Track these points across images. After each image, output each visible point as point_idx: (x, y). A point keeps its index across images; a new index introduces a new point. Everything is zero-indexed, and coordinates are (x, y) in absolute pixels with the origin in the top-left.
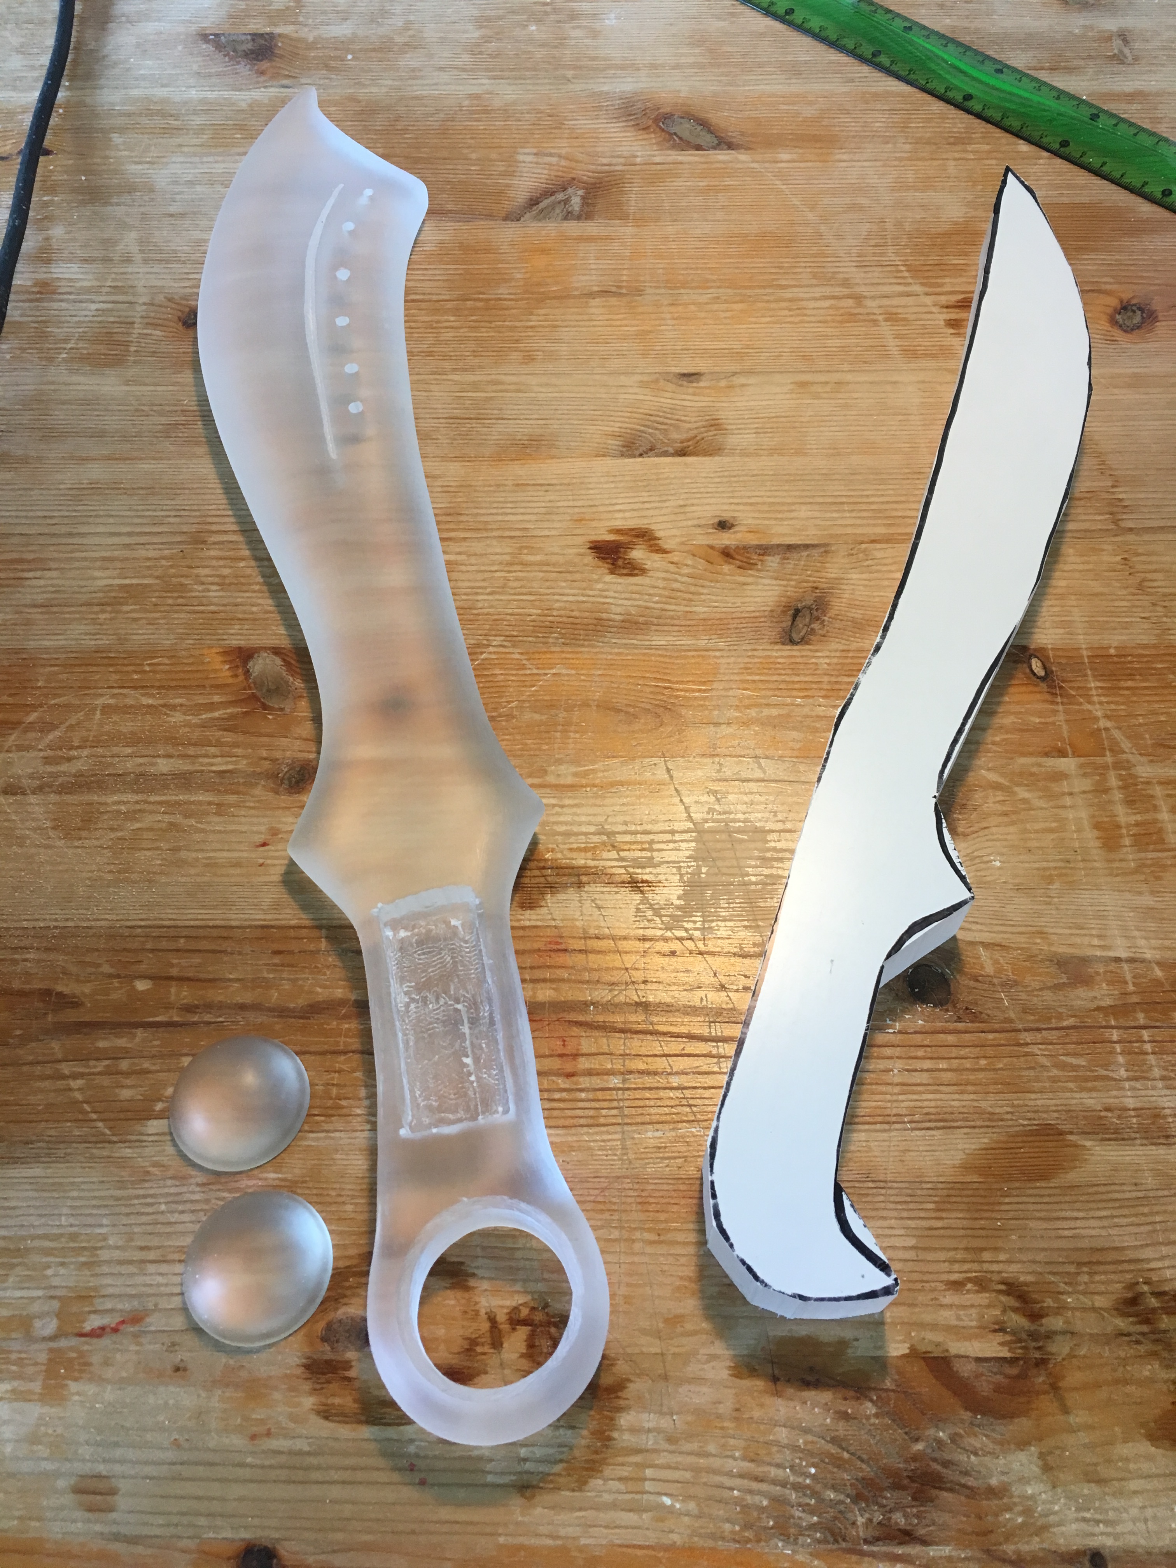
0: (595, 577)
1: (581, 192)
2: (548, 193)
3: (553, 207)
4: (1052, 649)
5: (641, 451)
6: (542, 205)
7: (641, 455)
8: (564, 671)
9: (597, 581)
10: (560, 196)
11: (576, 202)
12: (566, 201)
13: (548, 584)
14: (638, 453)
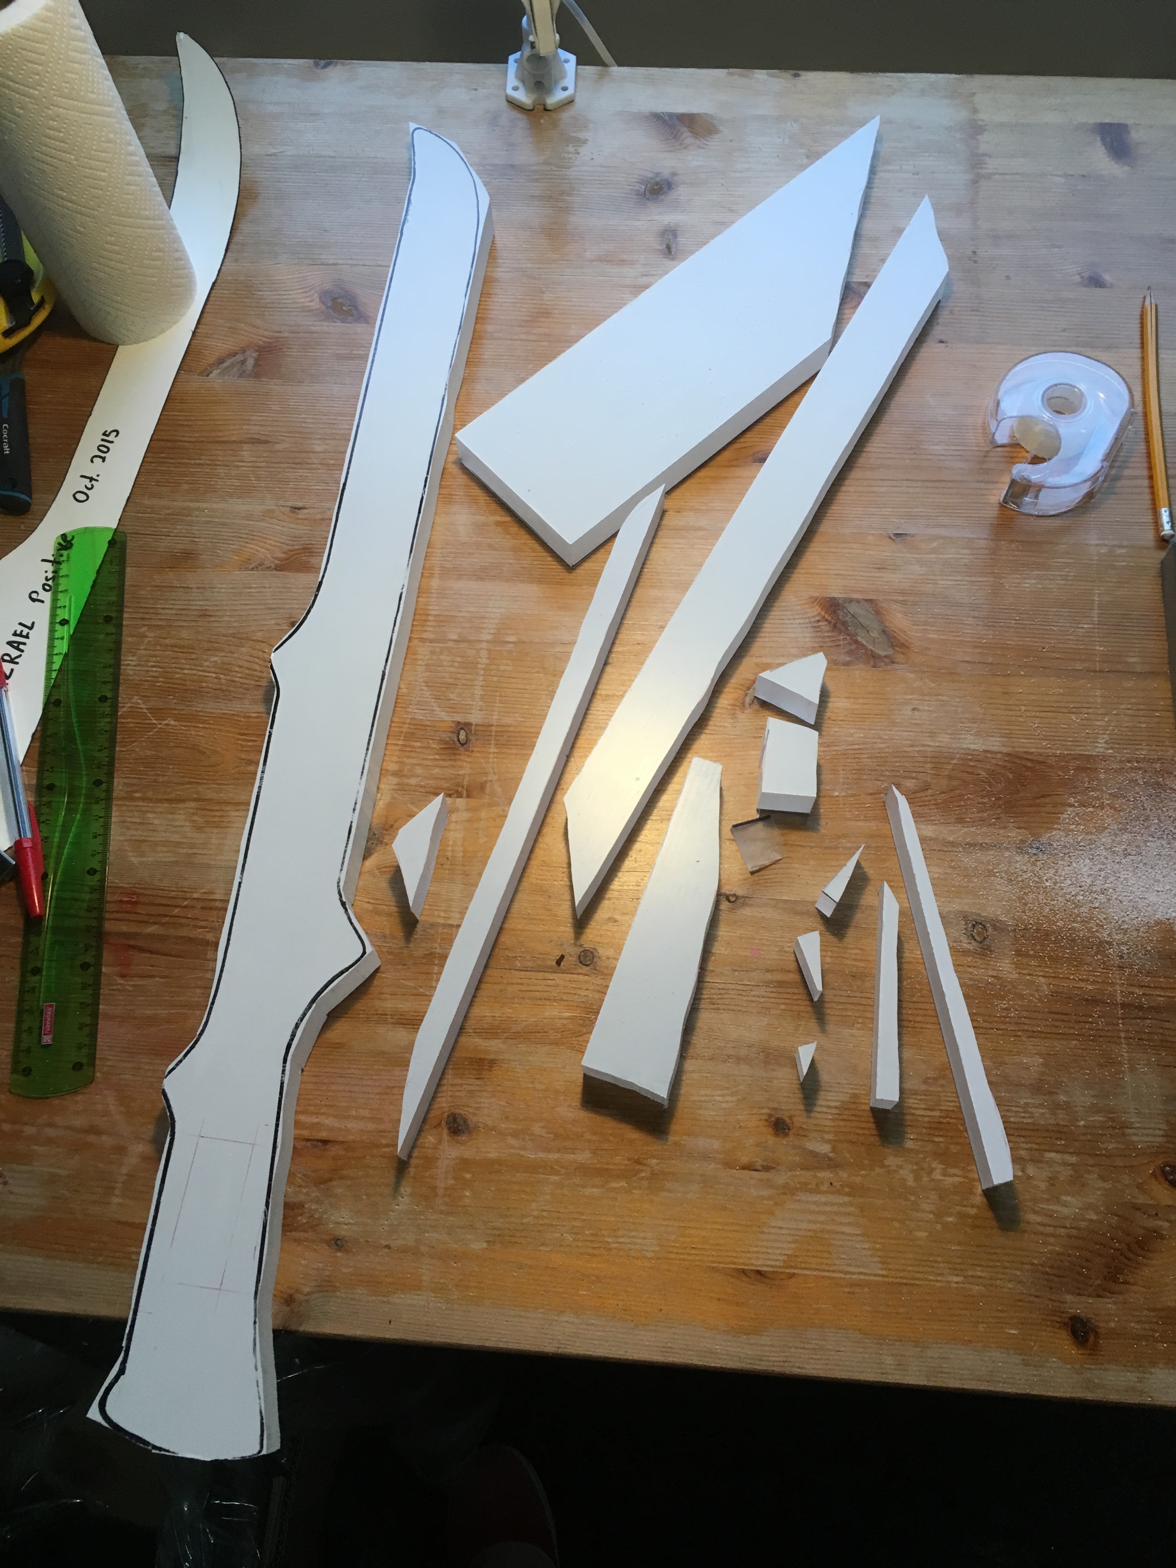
0: (205, 657)
1: (255, 355)
2: (234, 354)
3: (232, 366)
4: (476, 725)
5: (253, 565)
6: (226, 364)
7: (252, 569)
8: (172, 722)
9: (206, 661)
10: (240, 357)
11: (250, 362)
12: (243, 362)
13: (174, 661)
14: (251, 567)
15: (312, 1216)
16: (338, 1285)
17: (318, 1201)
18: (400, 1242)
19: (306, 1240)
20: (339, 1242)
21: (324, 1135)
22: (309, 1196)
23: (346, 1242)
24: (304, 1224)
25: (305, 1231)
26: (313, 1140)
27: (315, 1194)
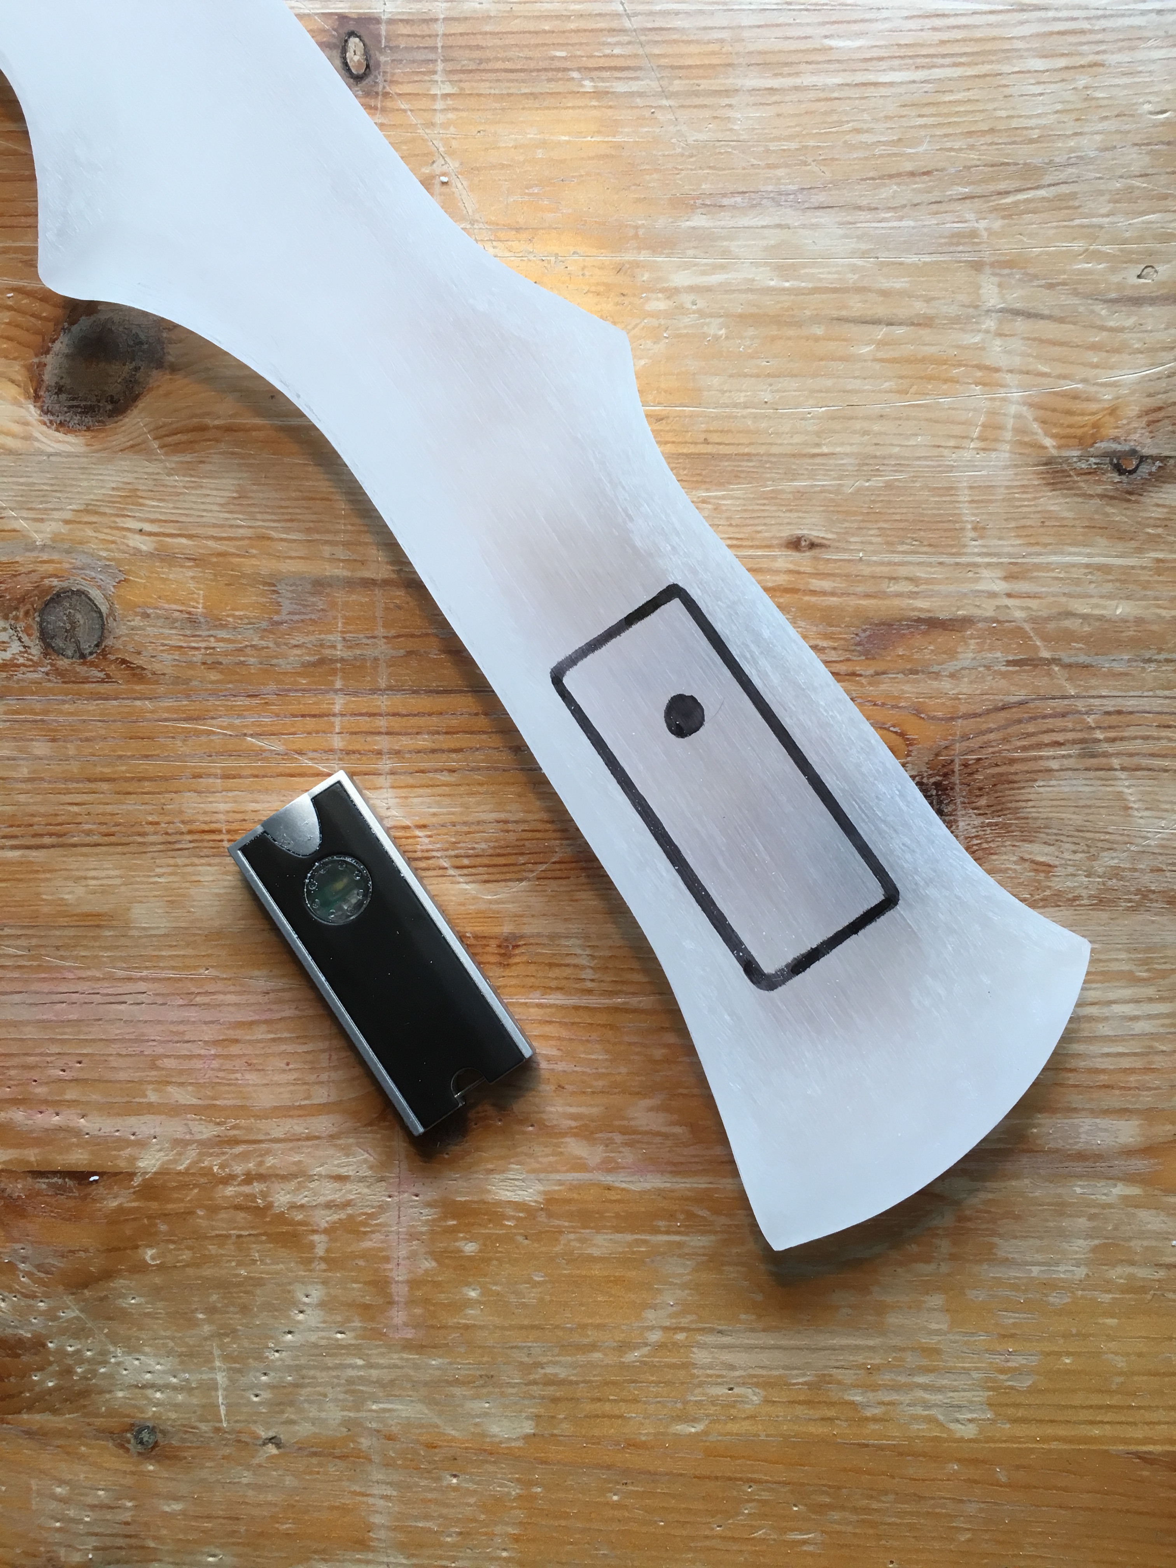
15: (69, 1371)
16: (152, 1544)
17: (79, 1332)
18: (304, 1430)
19: (60, 1433)
20: (145, 1435)
21: (78, 1158)
22: (56, 1318)
23: (164, 1433)
24: (50, 1391)
25: (54, 1411)
26: (55, 1173)
27: (71, 1313)
